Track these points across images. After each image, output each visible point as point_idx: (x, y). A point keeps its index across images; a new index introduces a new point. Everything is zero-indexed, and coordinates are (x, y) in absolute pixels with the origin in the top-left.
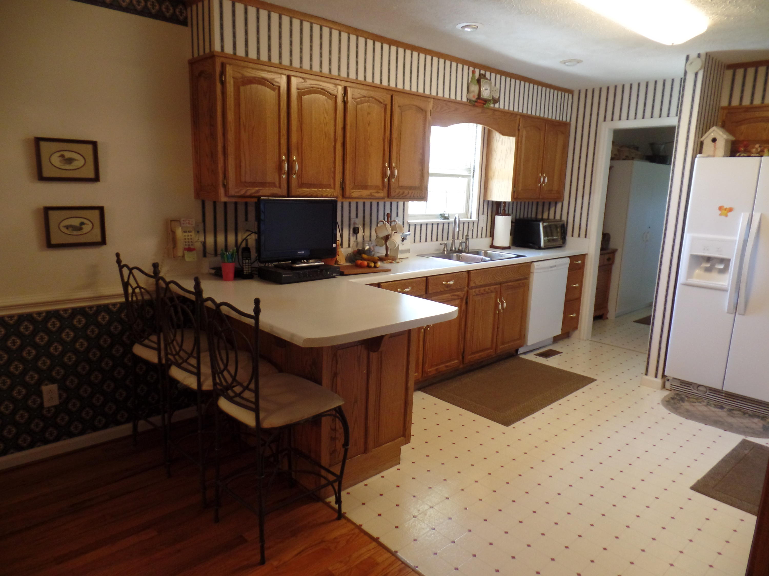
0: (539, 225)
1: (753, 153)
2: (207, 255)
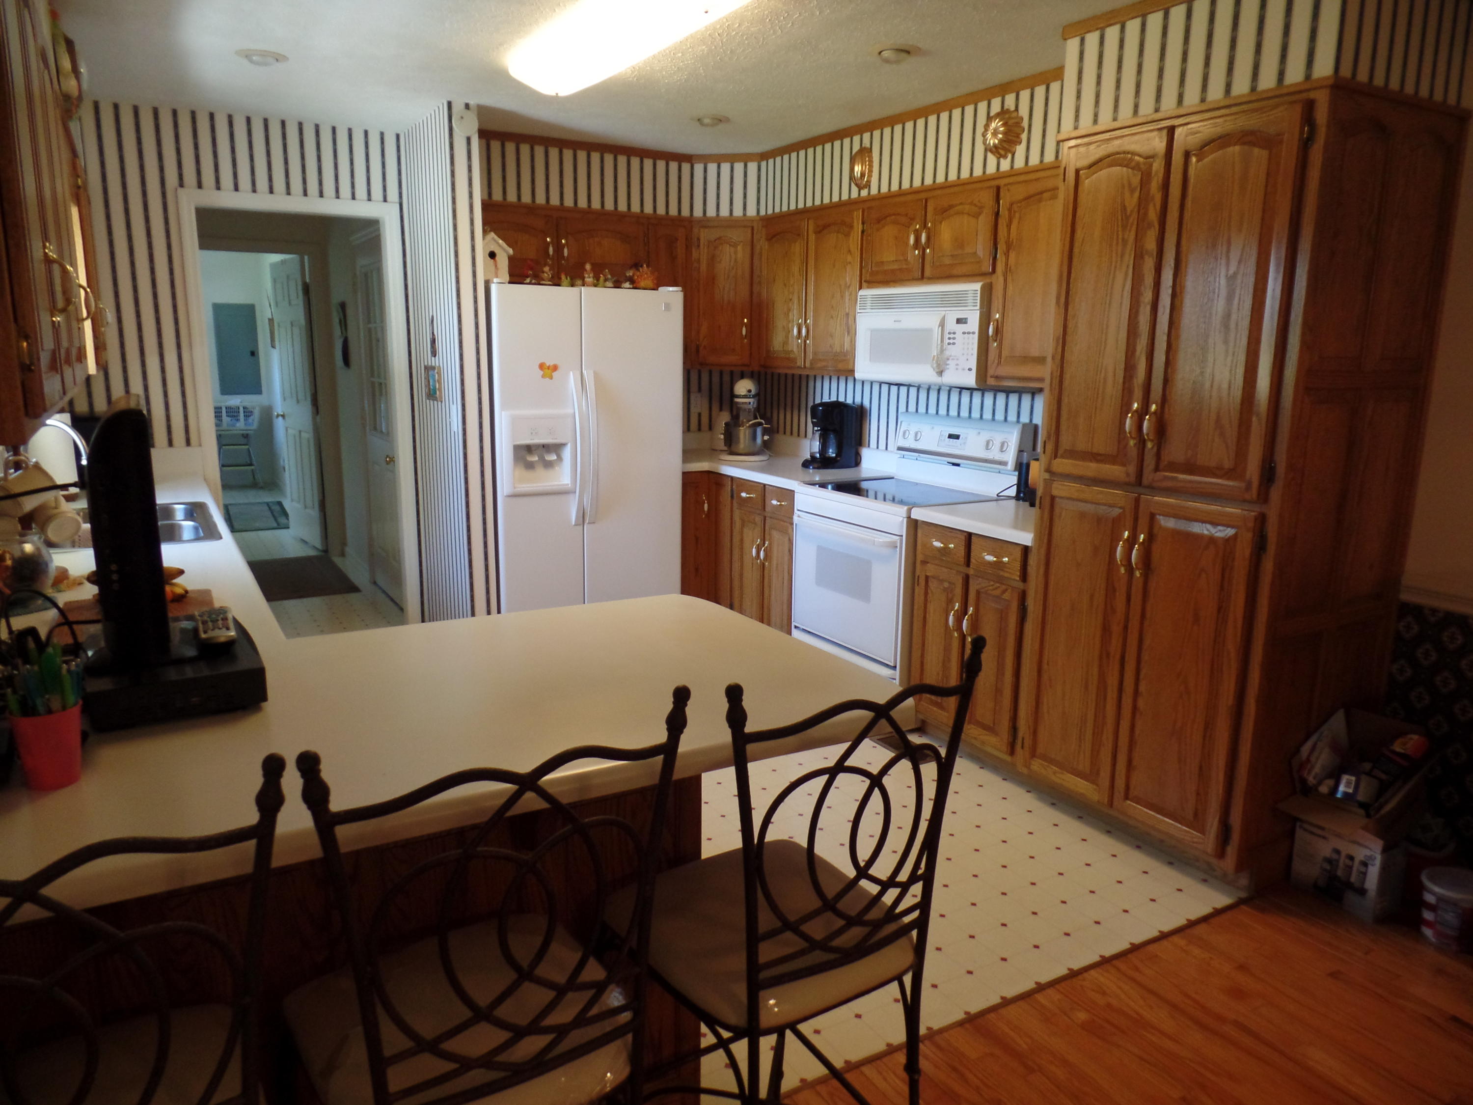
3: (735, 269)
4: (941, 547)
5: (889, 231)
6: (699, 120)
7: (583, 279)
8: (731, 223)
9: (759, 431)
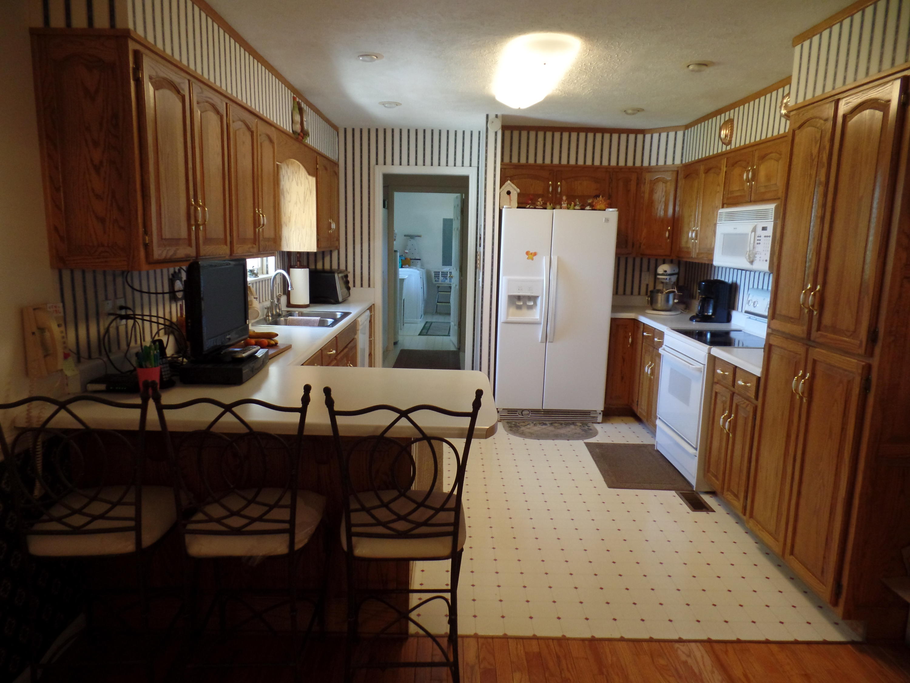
0: (334, 276)
1: (537, 206)
2: (82, 360)
3: (665, 197)
4: (721, 374)
5: (737, 171)
6: (625, 111)
7: (561, 205)
8: (664, 169)
9: (671, 296)
